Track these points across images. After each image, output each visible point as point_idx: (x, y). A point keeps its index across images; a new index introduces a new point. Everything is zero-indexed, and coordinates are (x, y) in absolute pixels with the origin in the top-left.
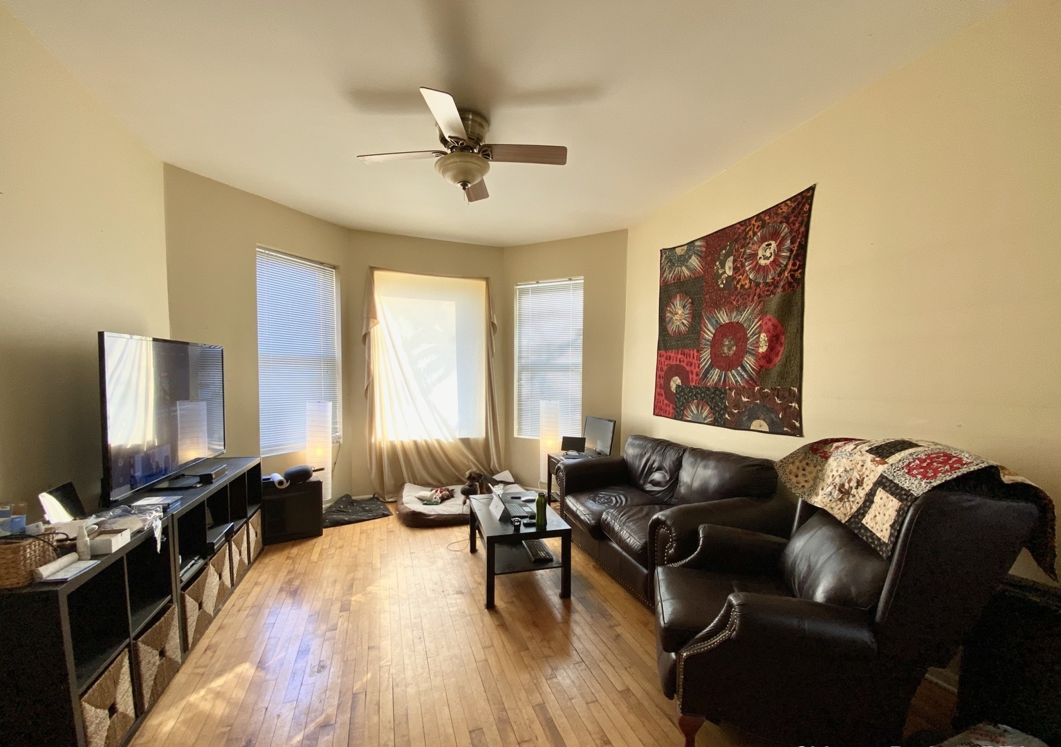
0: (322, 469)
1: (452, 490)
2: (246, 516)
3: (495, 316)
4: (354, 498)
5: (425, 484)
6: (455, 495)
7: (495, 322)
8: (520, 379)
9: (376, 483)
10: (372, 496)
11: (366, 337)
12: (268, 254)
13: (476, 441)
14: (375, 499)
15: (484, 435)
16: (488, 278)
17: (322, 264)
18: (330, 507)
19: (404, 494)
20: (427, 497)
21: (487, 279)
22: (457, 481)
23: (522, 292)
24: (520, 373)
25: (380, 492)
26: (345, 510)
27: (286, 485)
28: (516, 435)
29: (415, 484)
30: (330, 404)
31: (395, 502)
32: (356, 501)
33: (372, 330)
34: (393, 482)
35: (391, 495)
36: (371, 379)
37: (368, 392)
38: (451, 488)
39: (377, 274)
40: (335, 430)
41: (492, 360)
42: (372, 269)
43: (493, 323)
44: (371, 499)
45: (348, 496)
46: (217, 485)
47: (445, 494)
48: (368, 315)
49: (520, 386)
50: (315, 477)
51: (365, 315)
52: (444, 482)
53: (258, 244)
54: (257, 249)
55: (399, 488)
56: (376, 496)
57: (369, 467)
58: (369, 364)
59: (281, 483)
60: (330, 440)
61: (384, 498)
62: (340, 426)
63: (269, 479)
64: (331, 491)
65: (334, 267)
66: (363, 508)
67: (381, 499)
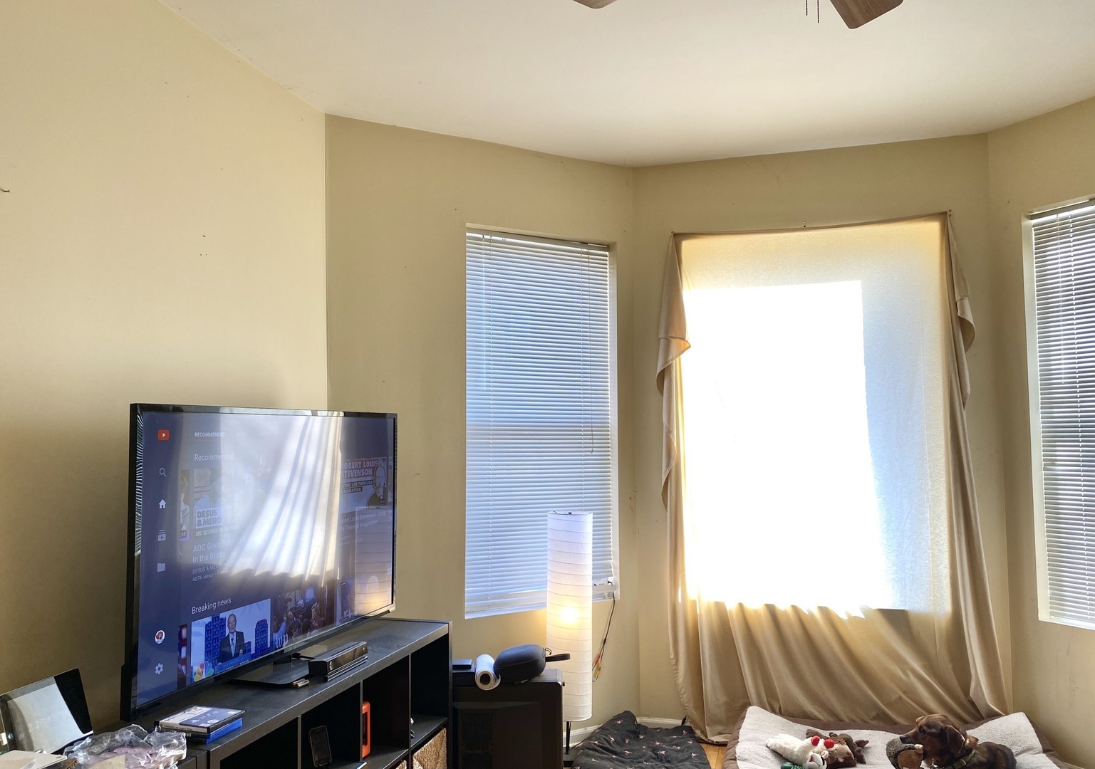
0: (564, 657)
1: (862, 744)
2: (407, 746)
3: (966, 302)
4: (639, 720)
5: (794, 715)
6: (867, 759)
7: (969, 317)
8: (1050, 462)
9: (686, 695)
10: (679, 722)
11: (664, 376)
12: (489, 240)
13: (926, 621)
14: (685, 730)
15: (948, 607)
16: (945, 213)
17: (584, 244)
18: (591, 737)
19: (741, 732)
20: (792, 753)
21: (943, 217)
22: (877, 718)
23: (1045, 235)
24: (1050, 445)
25: (695, 715)
26: (618, 749)
27: (494, 684)
28: (1044, 615)
29: (773, 711)
30: (589, 519)
31: (724, 745)
32: (642, 729)
33: (675, 363)
34: (723, 699)
35: (720, 728)
36: (673, 464)
37: (669, 492)
38: (857, 735)
39: (686, 245)
40: (600, 570)
41: (964, 416)
42: (678, 237)
43: (963, 322)
44: (677, 730)
45: (628, 716)
46: (336, 683)
47: (840, 752)
48: (667, 332)
49: (1052, 482)
50: (551, 672)
51: (662, 335)
52: (843, 716)
53: (468, 225)
54: (468, 234)
55: (735, 716)
56: (688, 724)
57: (672, 656)
58: (669, 432)
59: (485, 678)
60: (589, 592)
61: (704, 732)
62: (614, 562)
63: (469, 667)
64: (590, 703)
65: (608, 247)
66: (654, 750)
67: (698, 733)
